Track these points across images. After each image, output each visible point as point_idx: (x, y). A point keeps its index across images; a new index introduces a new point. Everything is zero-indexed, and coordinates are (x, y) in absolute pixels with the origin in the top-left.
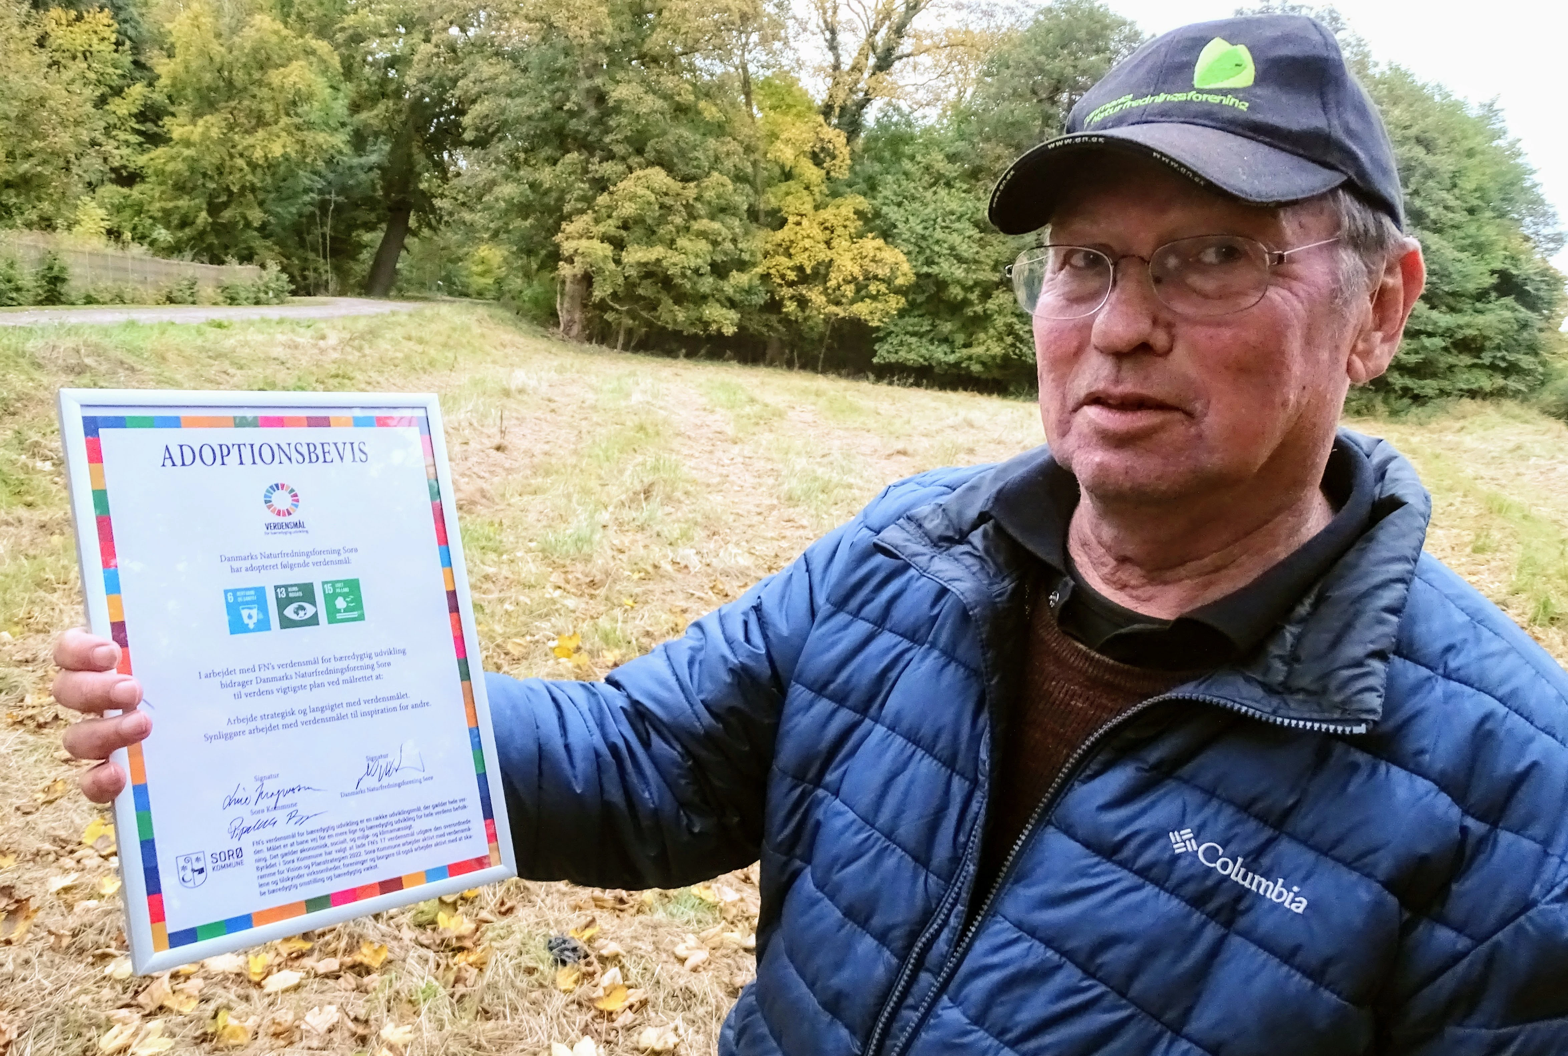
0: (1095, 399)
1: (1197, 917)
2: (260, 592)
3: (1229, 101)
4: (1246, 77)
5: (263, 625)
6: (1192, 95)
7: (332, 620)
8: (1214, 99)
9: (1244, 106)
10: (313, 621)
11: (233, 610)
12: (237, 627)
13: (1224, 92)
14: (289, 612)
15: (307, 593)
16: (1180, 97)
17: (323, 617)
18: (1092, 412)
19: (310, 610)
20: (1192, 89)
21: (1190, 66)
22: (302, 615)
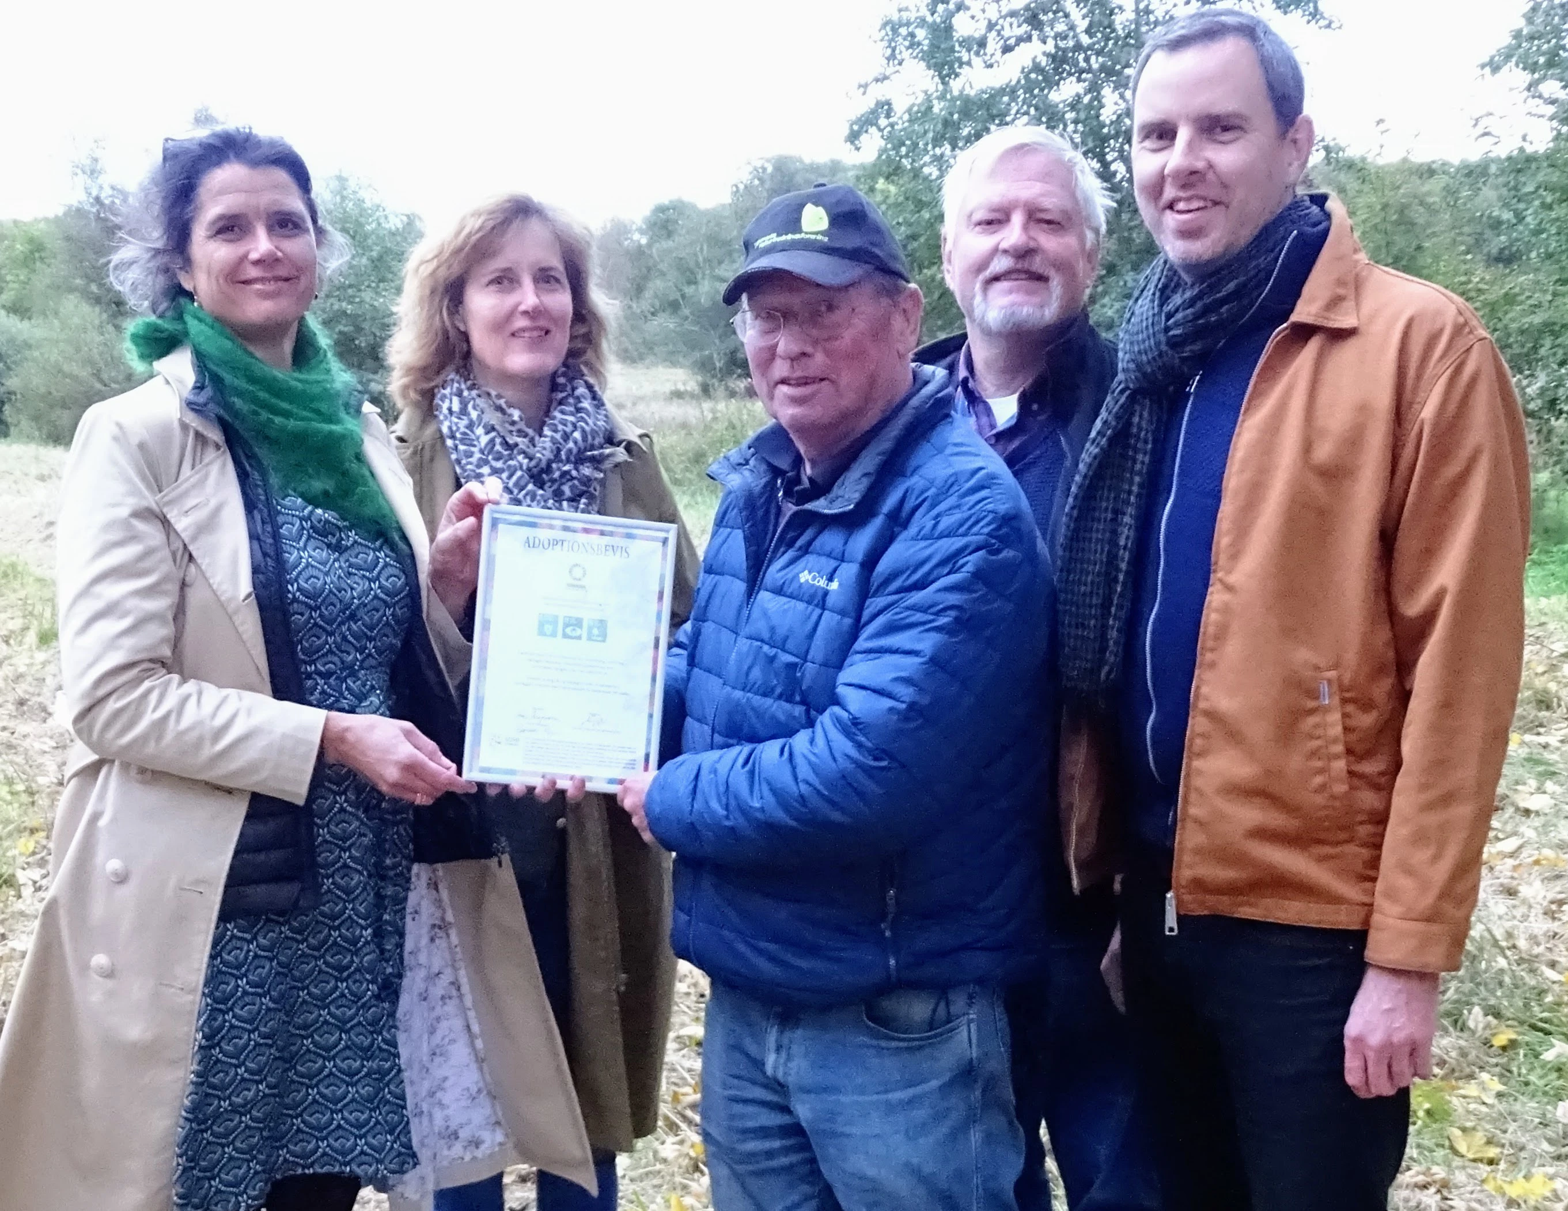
0: (784, 381)
1: (811, 607)
2: (556, 617)
3: (819, 237)
4: (824, 224)
5: (554, 634)
6: (803, 235)
7: (589, 639)
8: (813, 237)
9: (826, 239)
10: (579, 638)
11: (541, 626)
12: (541, 633)
13: (817, 233)
14: (568, 630)
15: (578, 623)
16: (797, 236)
17: (585, 636)
18: (784, 389)
19: (578, 632)
20: (800, 231)
21: (798, 220)
22: (574, 634)
